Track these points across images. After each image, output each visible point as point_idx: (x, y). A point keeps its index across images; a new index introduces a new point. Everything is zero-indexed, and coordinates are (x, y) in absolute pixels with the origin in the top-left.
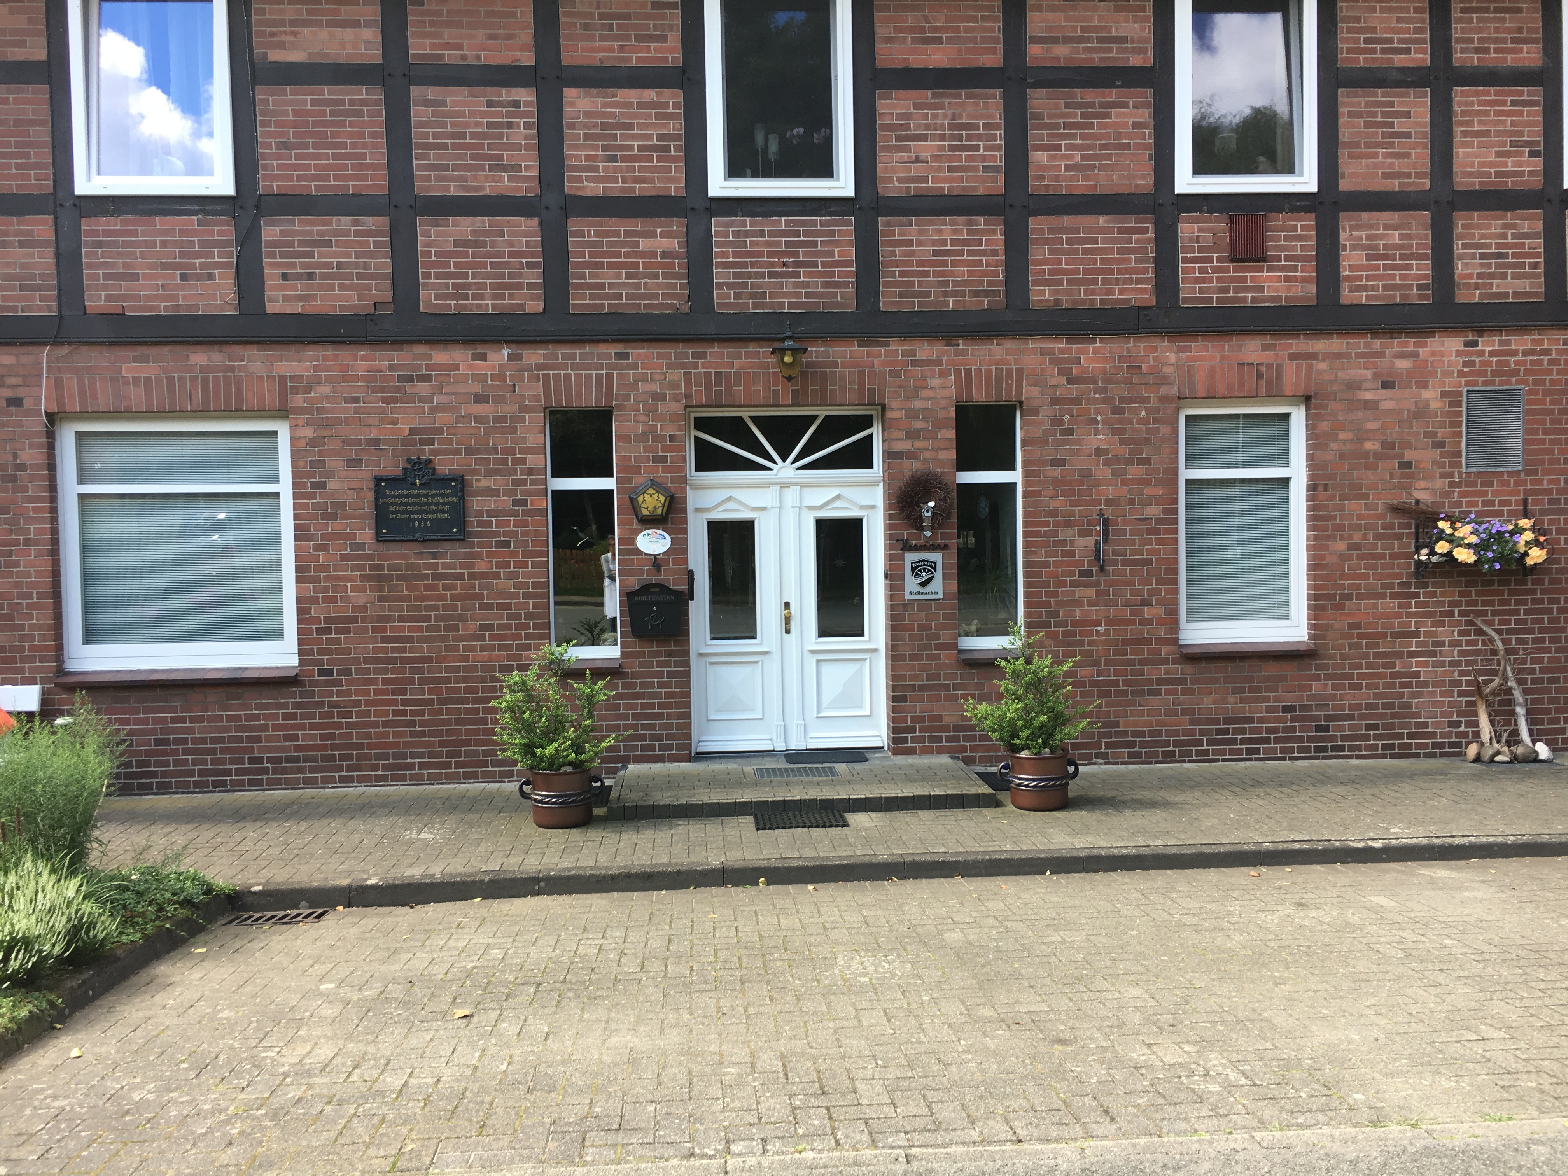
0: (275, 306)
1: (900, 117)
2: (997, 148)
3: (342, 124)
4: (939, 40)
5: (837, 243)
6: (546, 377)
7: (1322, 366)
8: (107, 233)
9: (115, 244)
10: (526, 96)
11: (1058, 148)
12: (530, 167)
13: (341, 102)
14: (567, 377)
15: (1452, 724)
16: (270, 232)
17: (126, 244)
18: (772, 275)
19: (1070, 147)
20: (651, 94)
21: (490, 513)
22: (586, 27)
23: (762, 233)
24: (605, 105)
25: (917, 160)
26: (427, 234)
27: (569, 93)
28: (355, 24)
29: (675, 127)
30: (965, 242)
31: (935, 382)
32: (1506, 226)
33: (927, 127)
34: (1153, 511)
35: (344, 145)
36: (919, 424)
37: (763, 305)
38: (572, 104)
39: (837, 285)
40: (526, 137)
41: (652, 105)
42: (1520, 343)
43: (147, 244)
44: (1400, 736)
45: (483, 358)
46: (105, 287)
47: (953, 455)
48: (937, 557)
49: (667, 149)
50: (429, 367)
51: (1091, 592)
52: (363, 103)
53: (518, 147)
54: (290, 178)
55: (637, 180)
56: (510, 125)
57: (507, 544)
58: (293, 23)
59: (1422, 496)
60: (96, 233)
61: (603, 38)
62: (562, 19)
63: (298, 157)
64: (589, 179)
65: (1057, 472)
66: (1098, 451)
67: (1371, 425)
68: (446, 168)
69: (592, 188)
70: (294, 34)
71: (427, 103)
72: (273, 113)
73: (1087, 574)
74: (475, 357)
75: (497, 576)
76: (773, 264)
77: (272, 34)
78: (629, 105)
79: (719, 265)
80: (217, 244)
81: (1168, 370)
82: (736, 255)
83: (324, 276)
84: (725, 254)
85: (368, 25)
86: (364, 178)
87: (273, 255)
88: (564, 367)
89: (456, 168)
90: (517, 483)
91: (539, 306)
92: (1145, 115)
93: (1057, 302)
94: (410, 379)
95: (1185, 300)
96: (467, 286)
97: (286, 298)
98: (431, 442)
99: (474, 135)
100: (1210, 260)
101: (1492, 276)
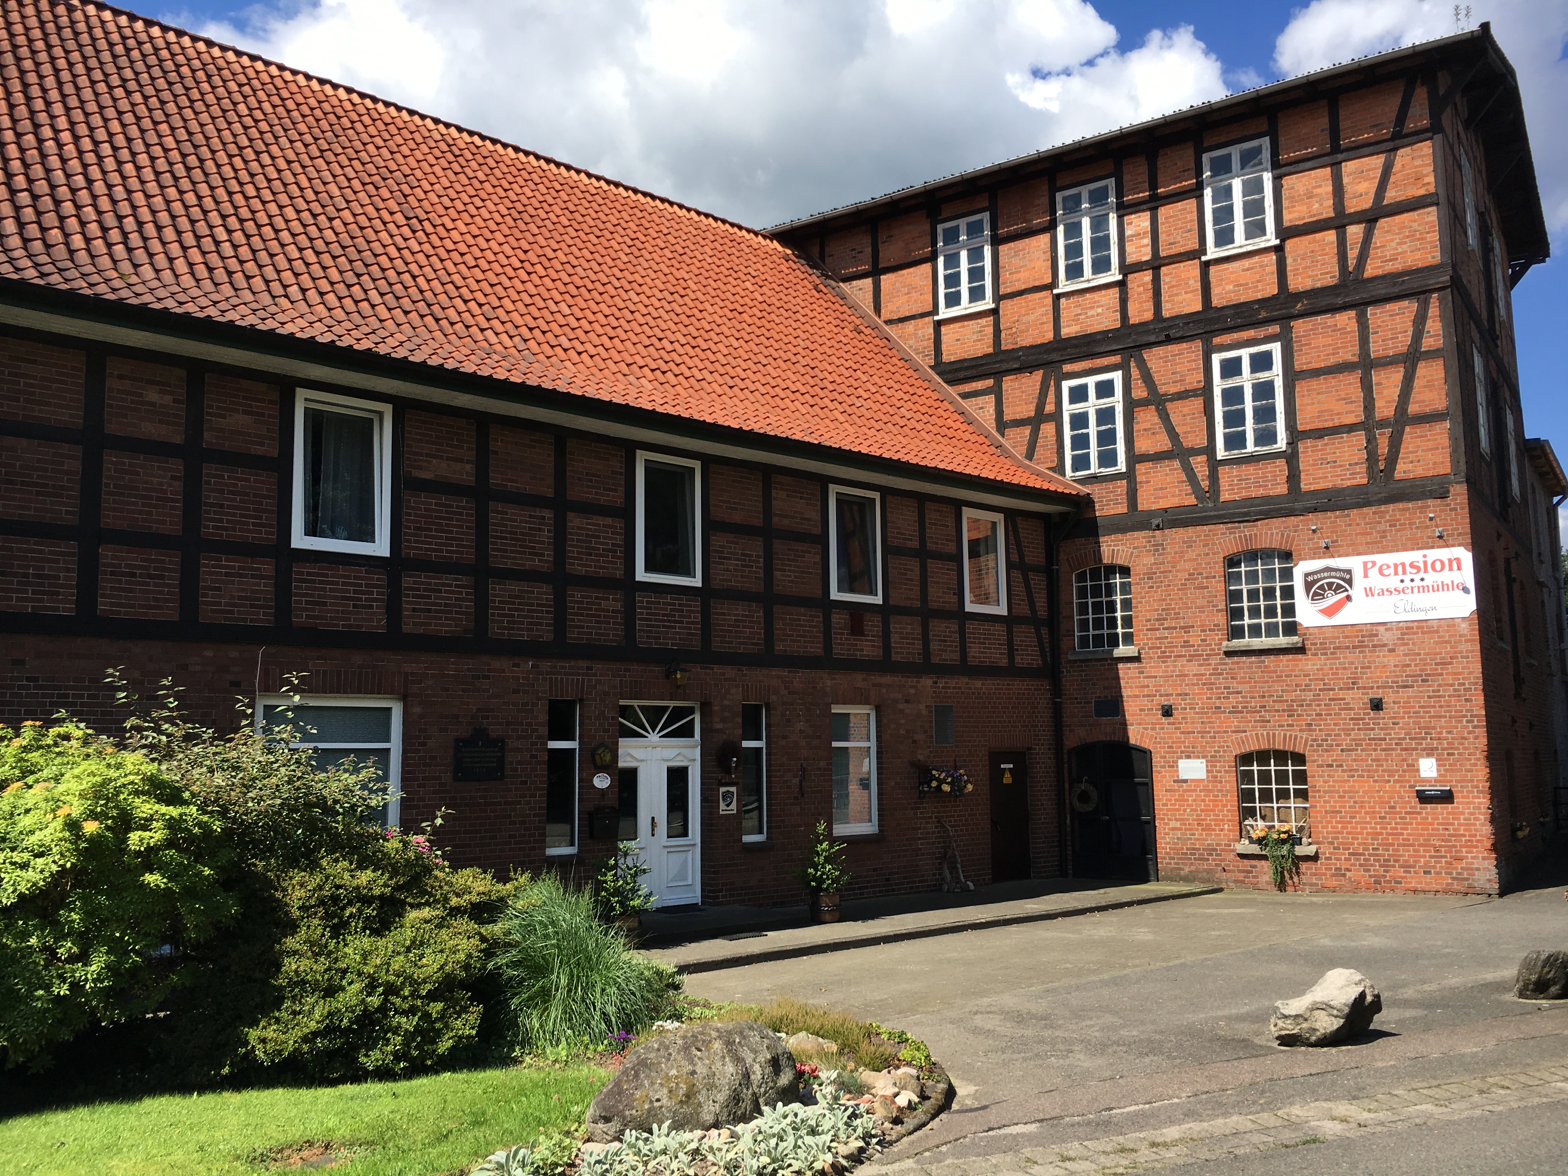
0: (407, 628)
1: (720, 546)
2: (760, 568)
3: (451, 519)
4: (736, 509)
5: (692, 612)
6: (551, 679)
7: (884, 690)
8: (309, 574)
9: (314, 582)
10: (548, 514)
11: (785, 570)
12: (549, 555)
13: (452, 506)
14: (562, 679)
15: (934, 875)
16: (407, 581)
17: (321, 582)
18: (664, 627)
19: (790, 571)
20: (609, 521)
21: (518, 763)
22: (579, 479)
23: (659, 603)
24: (587, 524)
25: (728, 570)
26: (494, 589)
27: (570, 515)
28: (462, 461)
29: (619, 540)
30: (747, 616)
31: (733, 691)
32: (947, 627)
33: (731, 553)
34: (823, 764)
35: (451, 532)
36: (726, 714)
37: (660, 644)
38: (571, 521)
39: (693, 634)
40: (549, 538)
41: (610, 526)
42: (952, 682)
43: (332, 583)
44: (915, 882)
45: (518, 666)
46: (306, 610)
47: (740, 732)
48: (733, 789)
49: (616, 551)
50: (489, 671)
51: (798, 808)
52: (464, 508)
53: (543, 543)
54: (420, 549)
55: (601, 567)
56: (540, 530)
57: (525, 783)
58: (427, 455)
59: (921, 757)
60: (302, 573)
61: (588, 486)
62: (568, 474)
63: (426, 536)
64: (578, 565)
65: (783, 742)
66: (801, 731)
67: (903, 721)
68: (506, 551)
69: (581, 570)
70: (428, 462)
71: (498, 512)
72: (412, 508)
73: (796, 798)
74: (515, 665)
75: (519, 803)
76: (664, 621)
77: (415, 461)
78: (599, 525)
79: (640, 619)
80: (376, 586)
81: (828, 689)
82: (647, 614)
83: (437, 611)
84: (642, 613)
85: (468, 462)
86: (462, 553)
87: (408, 596)
88: (559, 673)
89: (512, 552)
90: (533, 744)
91: (551, 637)
92: (818, 558)
93: (785, 651)
94: (478, 677)
95: (836, 654)
96: (515, 622)
97: (414, 624)
98: (487, 717)
99: (522, 534)
100: (843, 634)
101: (942, 650)
